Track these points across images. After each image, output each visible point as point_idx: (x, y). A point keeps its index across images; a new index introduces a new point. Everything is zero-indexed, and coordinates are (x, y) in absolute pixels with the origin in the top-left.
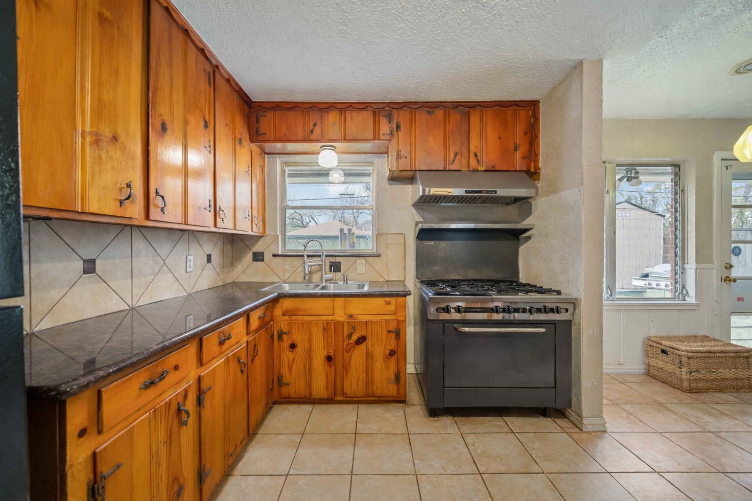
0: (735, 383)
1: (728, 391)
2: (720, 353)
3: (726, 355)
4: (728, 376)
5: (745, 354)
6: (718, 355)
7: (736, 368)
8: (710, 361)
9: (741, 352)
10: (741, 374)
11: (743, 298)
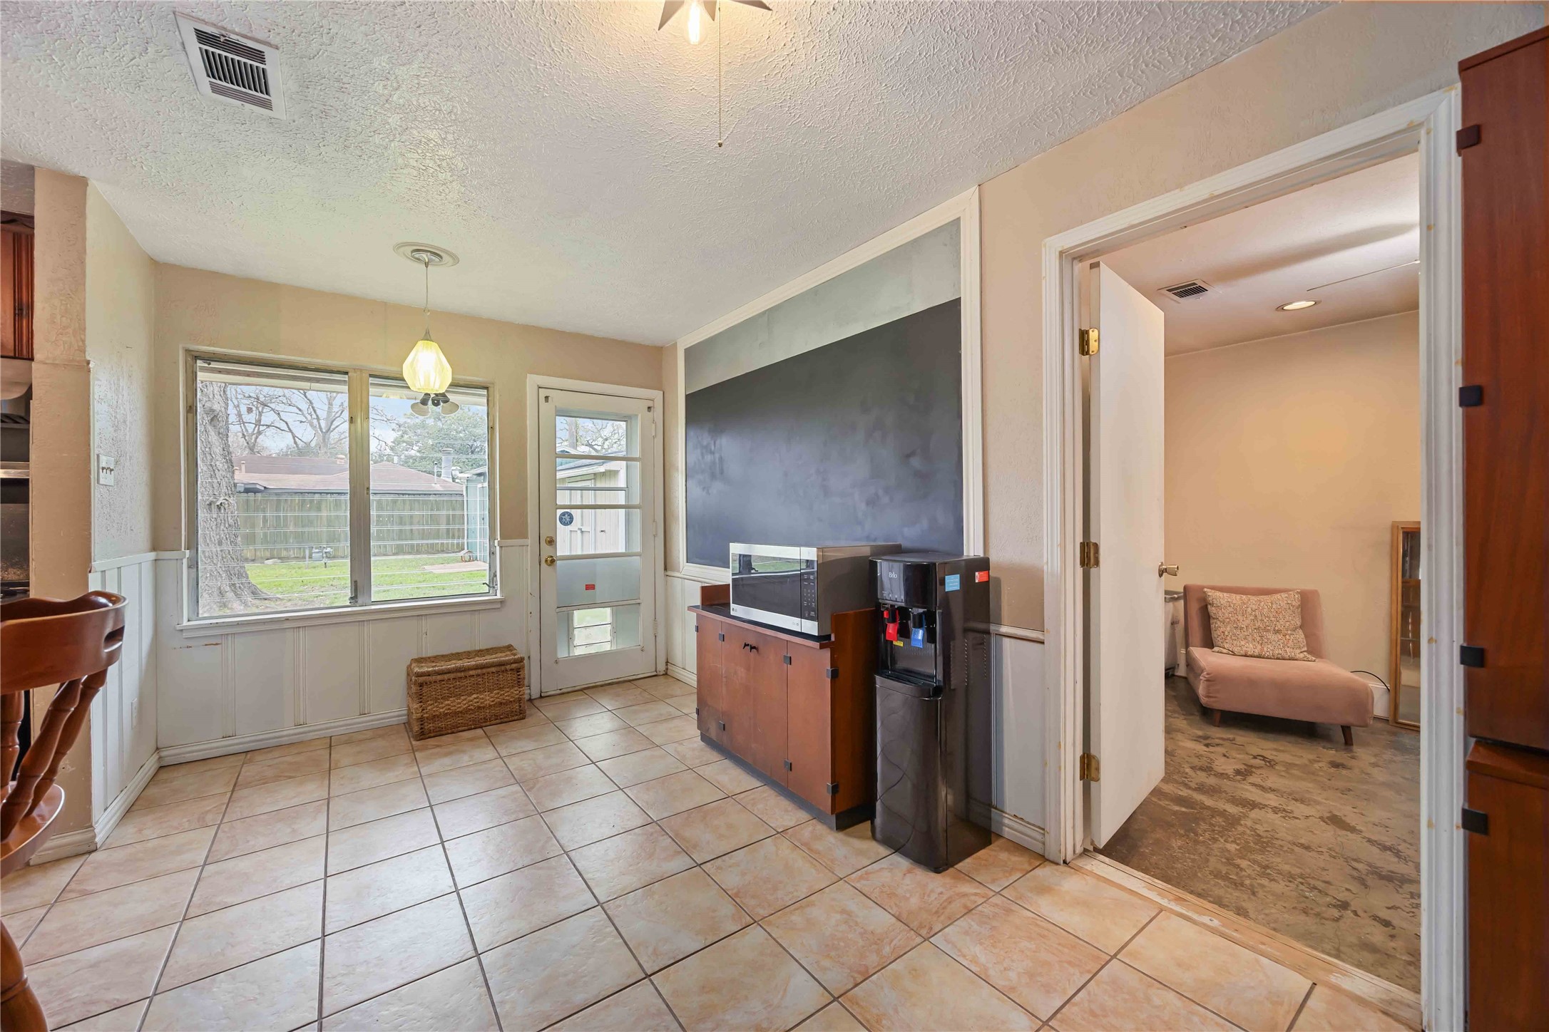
0: (497, 710)
1: (488, 723)
2: (475, 669)
3: (484, 671)
4: (488, 702)
5: (514, 666)
6: (471, 673)
7: (499, 689)
8: (458, 683)
9: (507, 664)
10: (508, 696)
11: (594, 585)
